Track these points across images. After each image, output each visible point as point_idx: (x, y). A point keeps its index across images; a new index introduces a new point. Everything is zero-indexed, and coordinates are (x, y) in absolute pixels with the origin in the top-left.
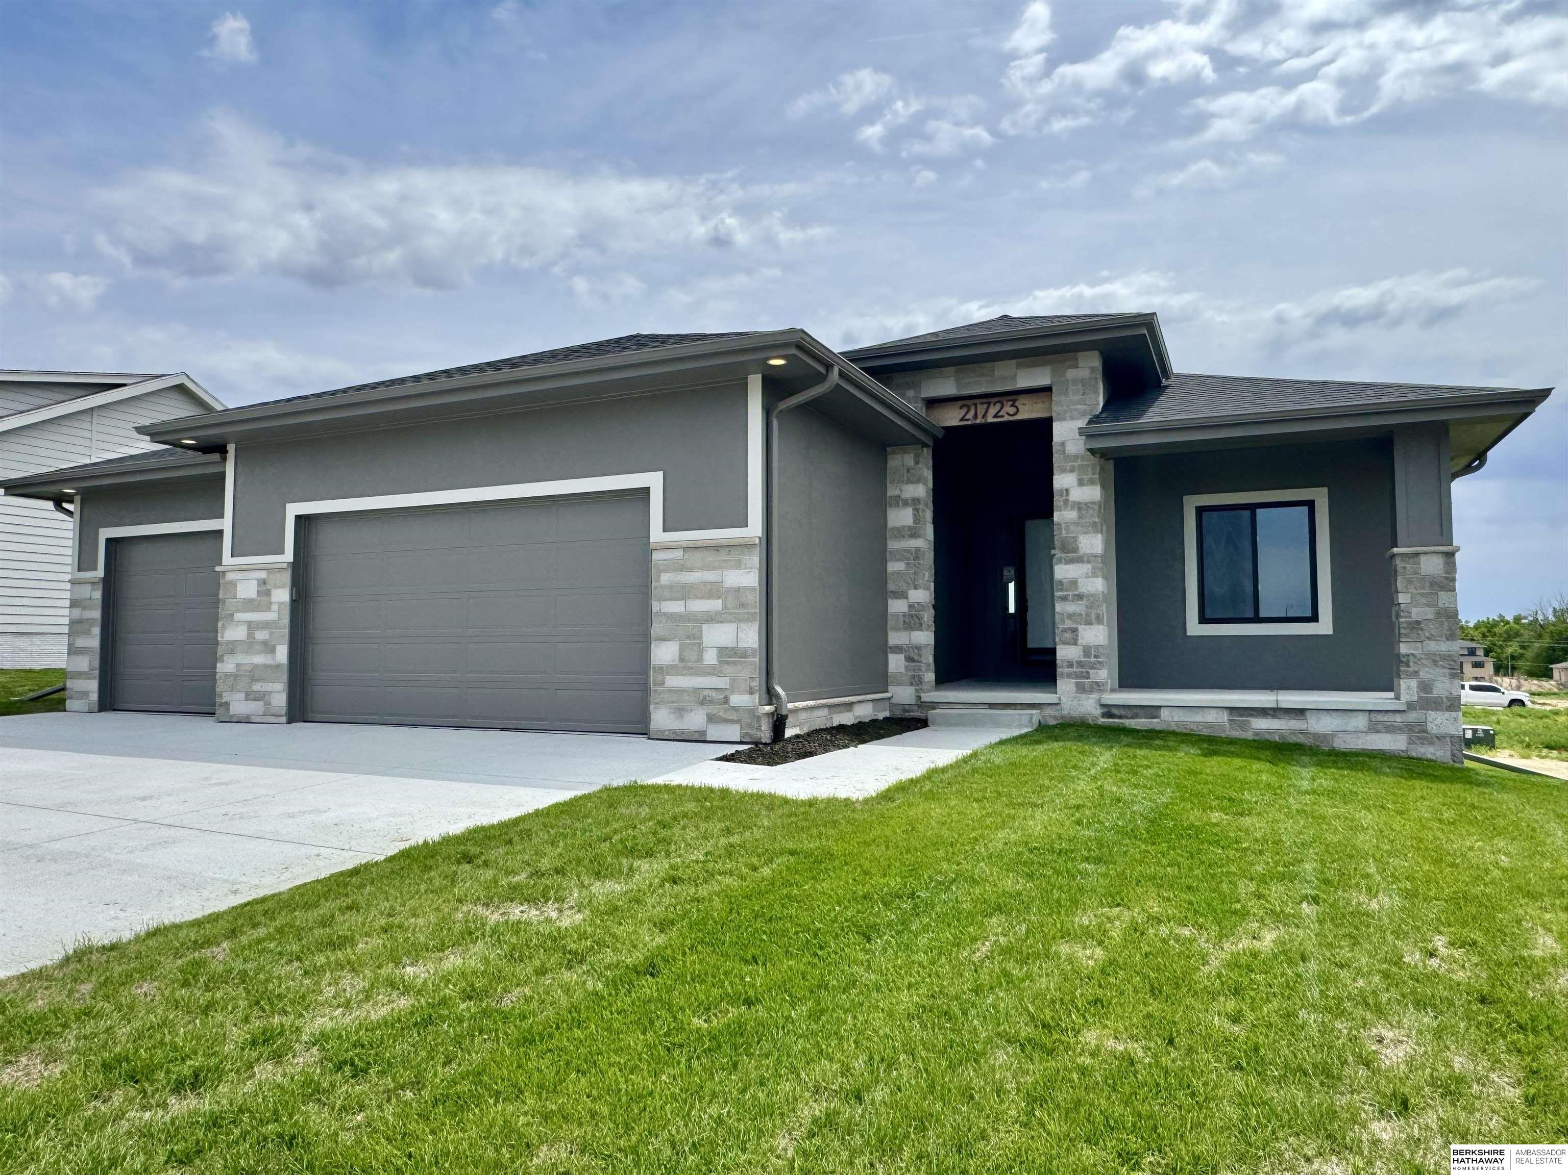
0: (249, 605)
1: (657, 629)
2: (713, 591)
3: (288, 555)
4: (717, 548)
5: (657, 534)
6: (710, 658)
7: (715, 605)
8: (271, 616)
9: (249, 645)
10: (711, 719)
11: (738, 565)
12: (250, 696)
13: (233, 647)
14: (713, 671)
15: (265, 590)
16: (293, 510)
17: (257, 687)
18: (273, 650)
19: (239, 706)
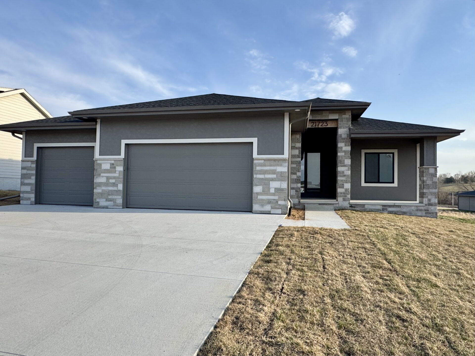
0: (106, 171)
1: (255, 182)
2: (274, 172)
3: (123, 156)
4: (275, 160)
5: (255, 155)
6: (272, 191)
7: (274, 176)
8: (117, 175)
9: (107, 184)
10: (272, 208)
11: (281, 165)
12: (108, 200)
13: (100, 184)
14: (274, 194)
15: (113, 166)
16: (124, 142)
17: (110, 197)
18: (117, 186)
19: (103, 202)
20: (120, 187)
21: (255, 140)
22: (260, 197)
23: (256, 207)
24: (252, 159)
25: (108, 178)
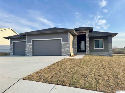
0: (28, 47)
1: (62, 48)
4: (66, 43)
6: (66, 50)
7: (66, 47)
8: (30, 48)
10: (66, 54)
16: (32, 40)
20: (31, 51)
21: (62, 39)
22: (63, 52)
23: (62, 54)
24: (61, 43)
25: (28, 49)
